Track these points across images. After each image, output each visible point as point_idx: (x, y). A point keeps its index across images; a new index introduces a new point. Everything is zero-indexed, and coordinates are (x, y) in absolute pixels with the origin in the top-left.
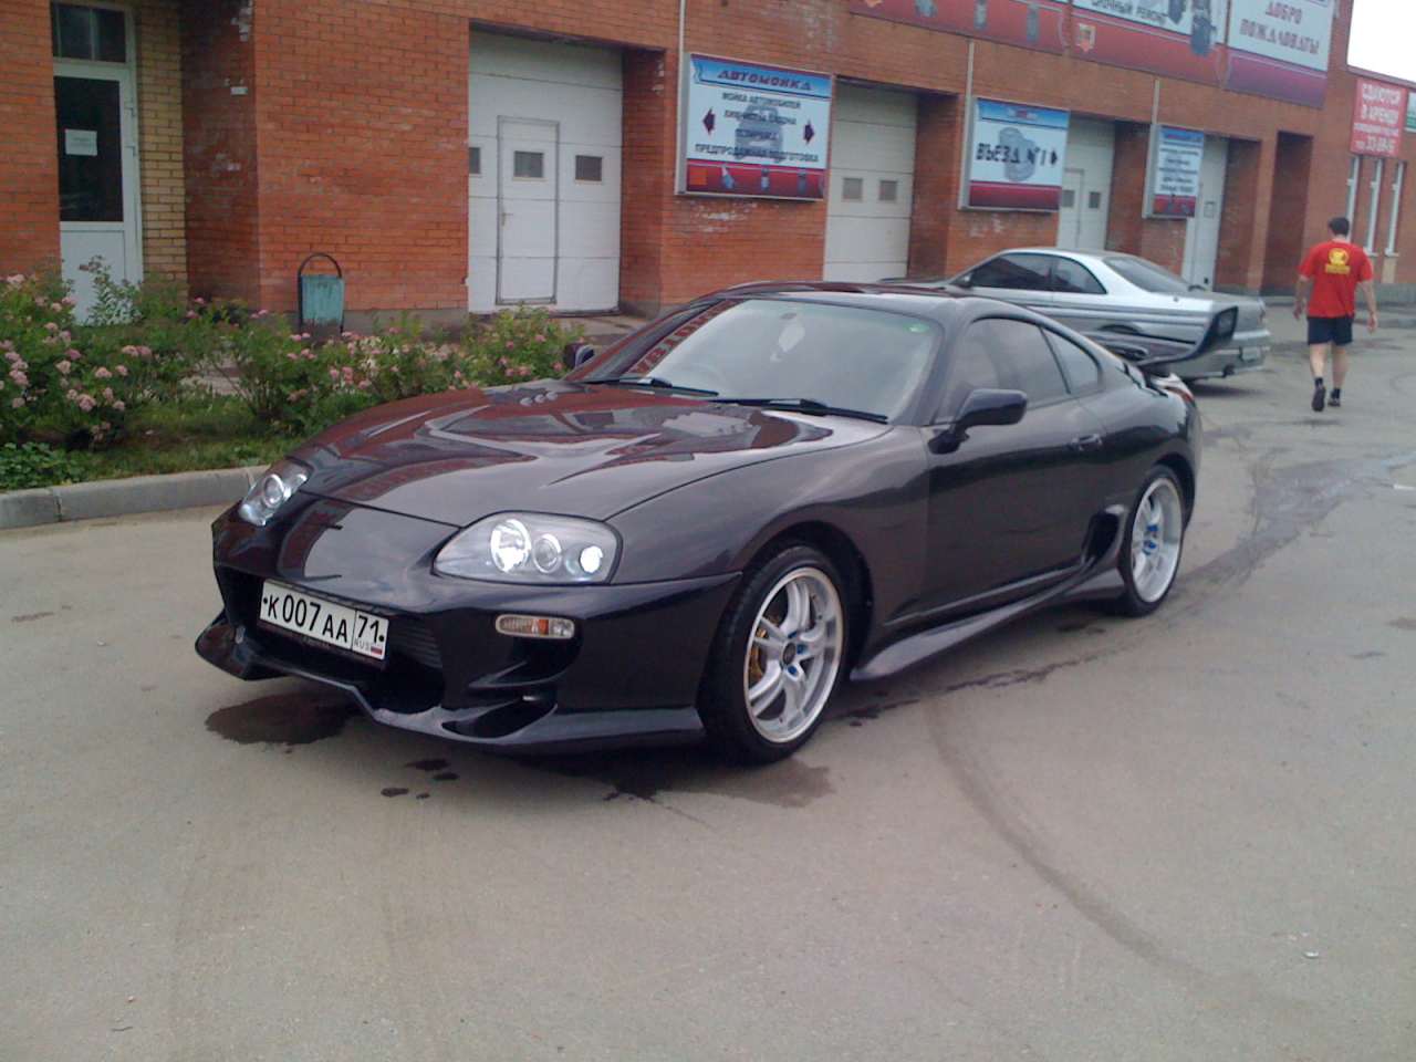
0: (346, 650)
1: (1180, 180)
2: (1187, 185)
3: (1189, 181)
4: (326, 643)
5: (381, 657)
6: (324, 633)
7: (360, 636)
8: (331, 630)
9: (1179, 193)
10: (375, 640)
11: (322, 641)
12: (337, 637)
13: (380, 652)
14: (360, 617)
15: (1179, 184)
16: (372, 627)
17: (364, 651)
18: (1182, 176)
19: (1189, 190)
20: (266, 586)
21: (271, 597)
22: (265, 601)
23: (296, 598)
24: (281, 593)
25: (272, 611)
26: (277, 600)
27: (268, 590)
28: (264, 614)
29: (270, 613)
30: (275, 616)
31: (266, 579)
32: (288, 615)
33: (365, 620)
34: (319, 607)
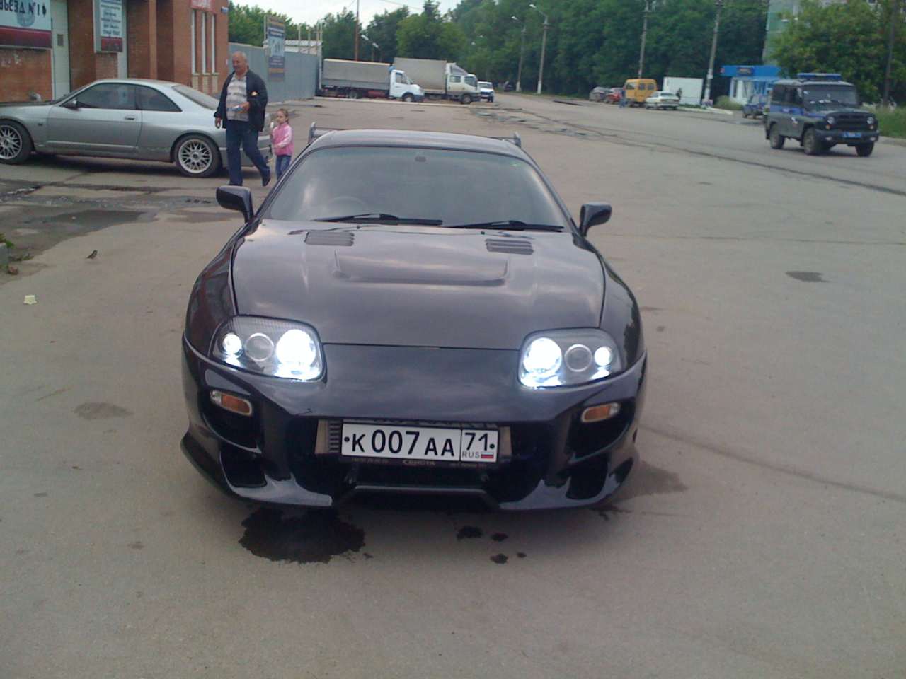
0: (456, 462)
1: (112, 27)
2: (116, 30)
3: (117, 27)
4: (431, 461)
5: (494, 460)
6: (426, 453)
7: (468, 448)
8: (435, 450)
9: (112, 36)
10: (486, 449)
11: (426, 460)
12: (443, 454)
13: (491, 457)
14: (467, 434)
15: (112, 30)
16: (480, 440)
17: (474, 459)
18: (114, 24)
19: (117, 33)
20: (345, 427)
21: (354, 436)
22: (347, 439)
23: (388, 430)
24: (369, 430)
25: (357, 446)
26: (363, 436)
27: (348, 430)
28: (347, 449)
29: (354, 449)
30: (362, 450)
31: (345, 420)
32: (378, 447)
33: (474, 435)
34: (417, 434)
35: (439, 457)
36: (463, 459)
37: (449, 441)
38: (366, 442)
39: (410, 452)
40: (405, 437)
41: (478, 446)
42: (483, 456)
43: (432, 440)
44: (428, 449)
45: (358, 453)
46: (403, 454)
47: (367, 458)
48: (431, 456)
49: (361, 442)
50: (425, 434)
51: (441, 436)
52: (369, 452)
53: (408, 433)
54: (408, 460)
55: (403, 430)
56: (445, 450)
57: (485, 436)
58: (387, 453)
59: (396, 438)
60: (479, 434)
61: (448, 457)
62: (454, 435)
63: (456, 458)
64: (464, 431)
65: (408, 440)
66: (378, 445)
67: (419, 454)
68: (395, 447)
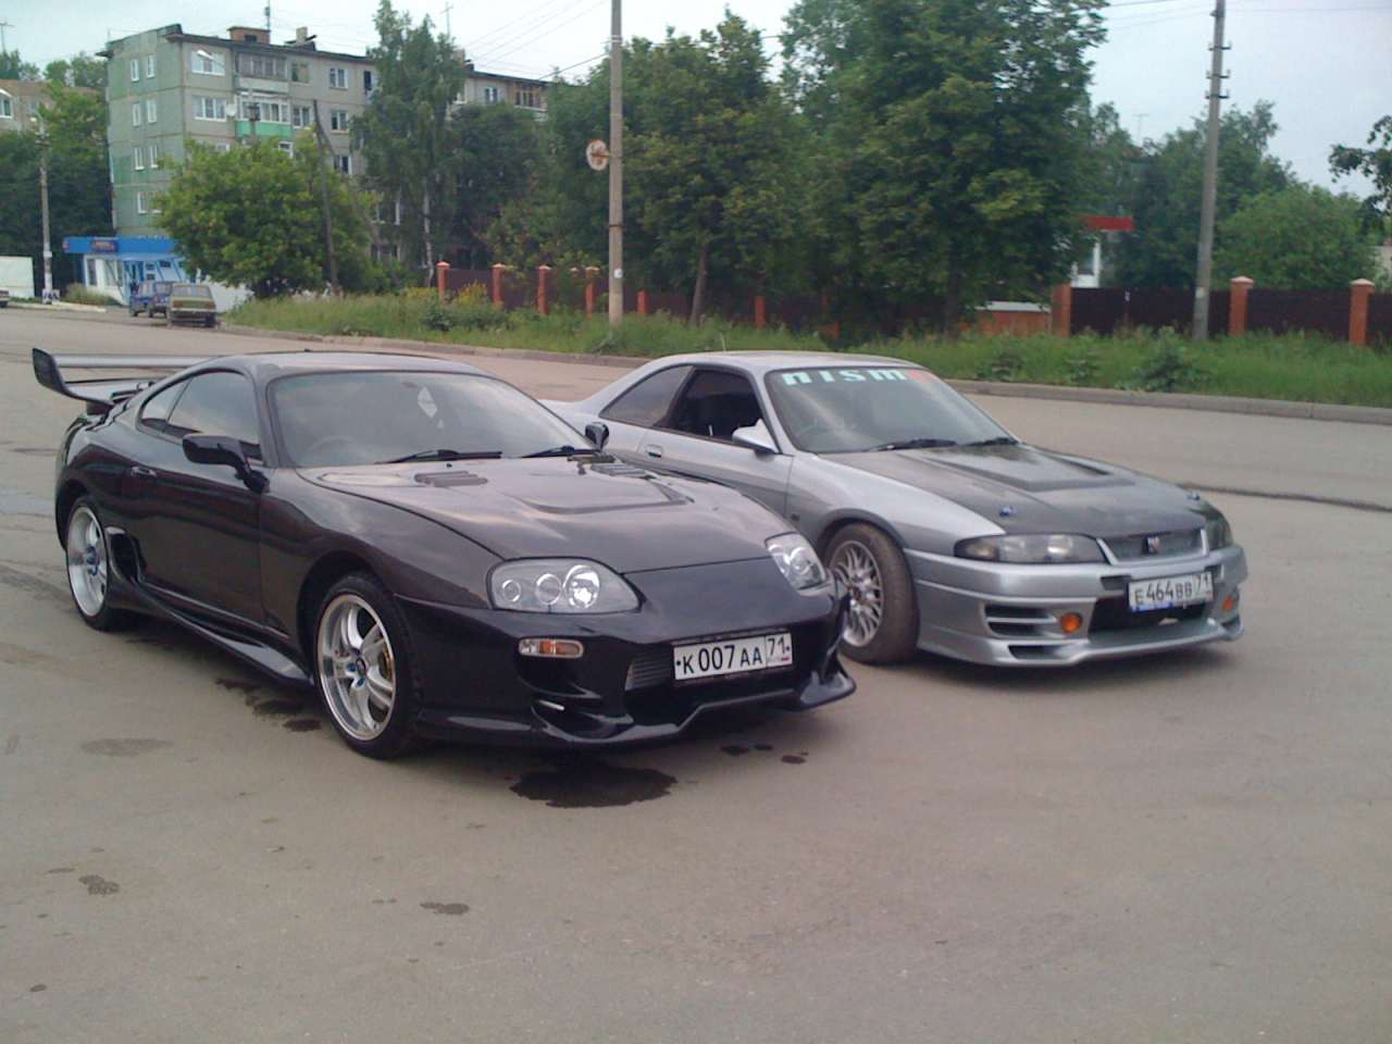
0: (764, 669)
4: (747, 671)
5: (790, 662)
6: (742, 665)
7: (772, 653)
8: (748, 660)
10: (784, 652)
11: (742, 672)
12: (754, 663)
13: (790, 659)
14: (768, 640)
16: (779, 643)
17: (777, 664)
20: (676, 650)
21: (684, 658)
22: (679, 663)
23: (710, 647)
24: (694, 651)
25: (688, 669)
26: (691, 658)
27: (679, 654)
28: (680, 674)
29: (685, 671)
30: (692, 671)
31: (674, 643)
32: (705, 666)
33: (773, 640)
34: (733, 647)
35: (752, 667)
36: (770, 665)
37: (757, 650)
38: (694, 664)
39: (730, 665)
40: (723, 651)
41: (778, 649)
42: (784, 659)
43: (745, 651)
44: (743, 661)
45: (689, 675)
46: (724, 670)
47: (697, 679)
48: (746, 667)
49: (691, 663)
50: (739, 645)
51: (750, 645)
52: (698, 673)
53: (727, 647)
54: (729, 674)
55: (721, 645)
56: (755, 659)
57: (782, 640)
58: (712, 671)
59: (717, 653)
60: (778, 638)
61: (758, 666)
62: (759, 642)
63: (763, 665)
64: (768, 638)
65: (727, 653)
66: (704, 665)
67: (737, 667)
68: (718, 664)
